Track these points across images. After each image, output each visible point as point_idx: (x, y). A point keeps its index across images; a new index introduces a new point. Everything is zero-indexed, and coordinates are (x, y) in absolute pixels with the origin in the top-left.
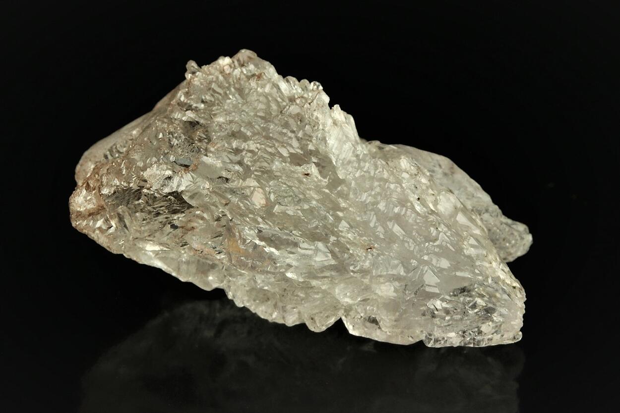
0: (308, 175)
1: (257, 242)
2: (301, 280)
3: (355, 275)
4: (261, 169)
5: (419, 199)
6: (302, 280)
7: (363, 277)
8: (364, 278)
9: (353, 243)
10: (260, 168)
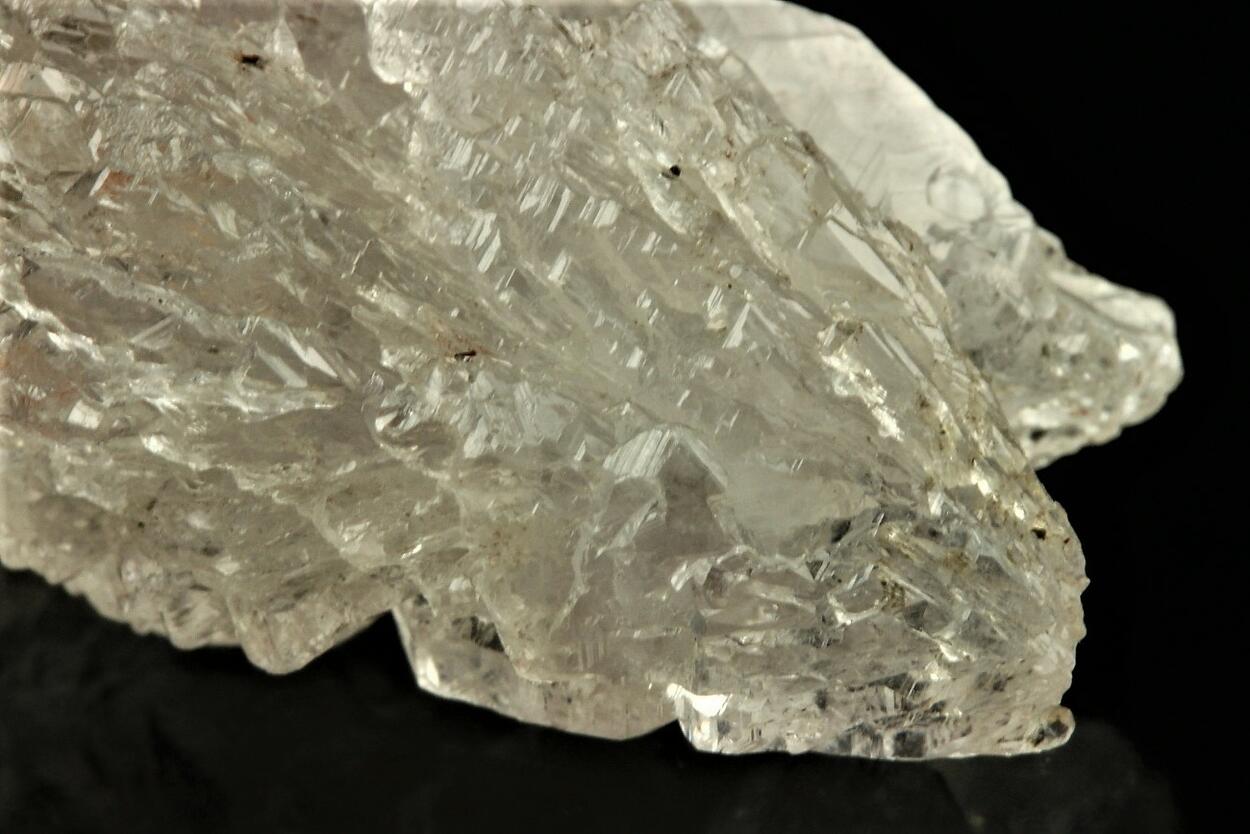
0: (252, 61)
1: (26, 310)
2: (198, 464)
3: (398, 453)
4: (70, 32)
5: (676, 171)
6: (205, 466)
7: (429, 461)
8: (438, 468)
9: (407, 329)
10: (66, 24)
